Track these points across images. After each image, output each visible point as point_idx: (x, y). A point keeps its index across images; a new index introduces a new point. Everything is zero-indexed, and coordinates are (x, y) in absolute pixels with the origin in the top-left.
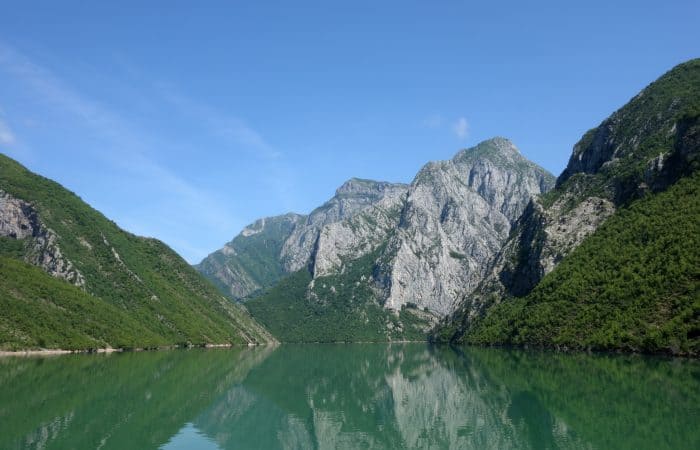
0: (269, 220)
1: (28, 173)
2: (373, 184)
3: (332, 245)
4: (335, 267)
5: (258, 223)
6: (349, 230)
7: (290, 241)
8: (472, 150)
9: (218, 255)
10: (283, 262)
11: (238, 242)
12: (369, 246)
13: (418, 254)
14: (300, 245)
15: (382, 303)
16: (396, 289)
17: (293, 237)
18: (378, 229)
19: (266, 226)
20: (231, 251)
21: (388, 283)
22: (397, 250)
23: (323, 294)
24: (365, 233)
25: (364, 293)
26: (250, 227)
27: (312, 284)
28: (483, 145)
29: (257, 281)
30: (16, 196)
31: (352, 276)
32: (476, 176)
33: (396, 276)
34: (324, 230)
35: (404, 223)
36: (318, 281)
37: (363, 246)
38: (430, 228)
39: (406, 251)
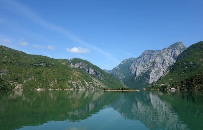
0: (127, 60)
1: (93, 65)
2: (151, 51)
3: (139, 70)
4: (140, 74)
5: (124, 60)
6: (143, 67)
7: (132, 66)
8: (173, 45)
9: (115, 69)
10: (130, 71)
11: (120, 66)
12: (147, 70)
13: (155, 72)
14: (134, 67)
15: (148, 82)
16: (150, 79)
17: (132, 65)
18: (149, 67)
19: (126, 61)
20: (118, 68)
21: (149, 78)
22: (151, 72)
23: (137, 80)
24: (146, 67)
25: (145, 80)
26: (122, 62)
27: (135, 78)
28: (176, 44)
29: (125, 75)
30: (93, 69)
31: (143, 77)
32: (173, 52)
33: (151, 77)
34: (138, 68)
35: (153, 66)
36: (137, 77)
37: (145, 70)
38: (159, 66)
39: (153, 72)
